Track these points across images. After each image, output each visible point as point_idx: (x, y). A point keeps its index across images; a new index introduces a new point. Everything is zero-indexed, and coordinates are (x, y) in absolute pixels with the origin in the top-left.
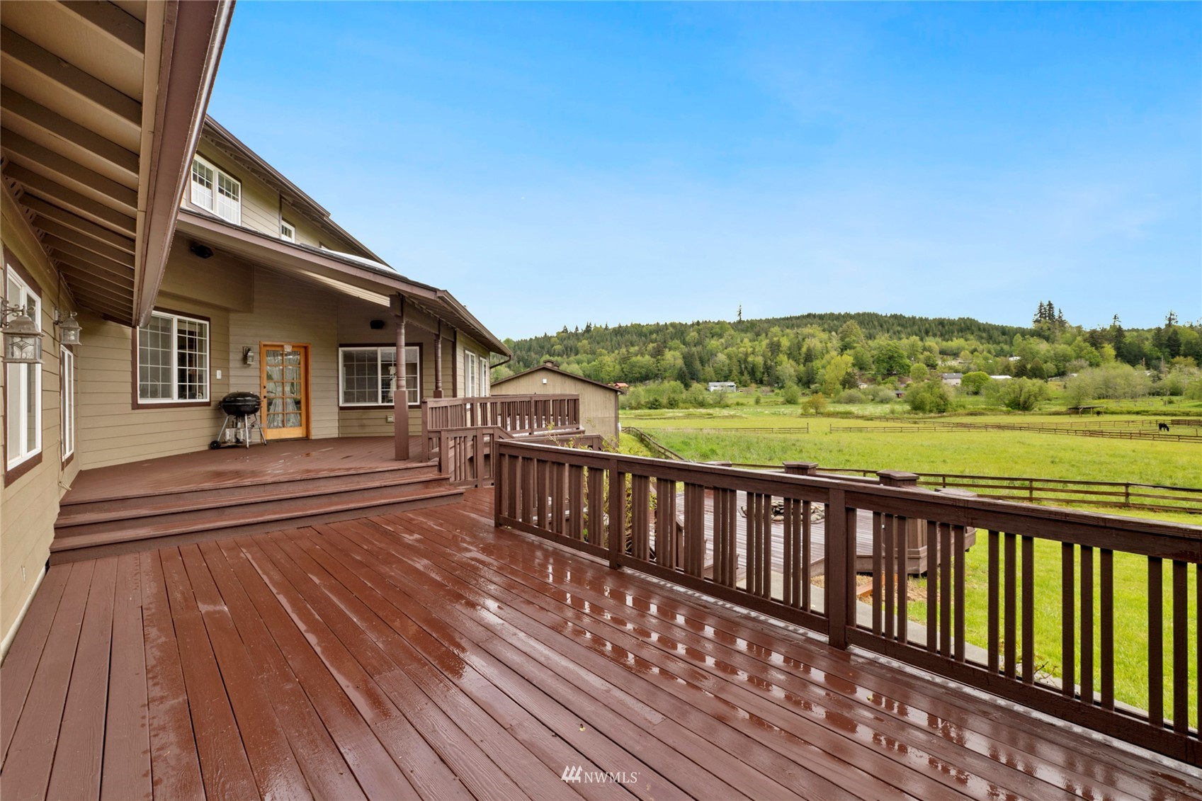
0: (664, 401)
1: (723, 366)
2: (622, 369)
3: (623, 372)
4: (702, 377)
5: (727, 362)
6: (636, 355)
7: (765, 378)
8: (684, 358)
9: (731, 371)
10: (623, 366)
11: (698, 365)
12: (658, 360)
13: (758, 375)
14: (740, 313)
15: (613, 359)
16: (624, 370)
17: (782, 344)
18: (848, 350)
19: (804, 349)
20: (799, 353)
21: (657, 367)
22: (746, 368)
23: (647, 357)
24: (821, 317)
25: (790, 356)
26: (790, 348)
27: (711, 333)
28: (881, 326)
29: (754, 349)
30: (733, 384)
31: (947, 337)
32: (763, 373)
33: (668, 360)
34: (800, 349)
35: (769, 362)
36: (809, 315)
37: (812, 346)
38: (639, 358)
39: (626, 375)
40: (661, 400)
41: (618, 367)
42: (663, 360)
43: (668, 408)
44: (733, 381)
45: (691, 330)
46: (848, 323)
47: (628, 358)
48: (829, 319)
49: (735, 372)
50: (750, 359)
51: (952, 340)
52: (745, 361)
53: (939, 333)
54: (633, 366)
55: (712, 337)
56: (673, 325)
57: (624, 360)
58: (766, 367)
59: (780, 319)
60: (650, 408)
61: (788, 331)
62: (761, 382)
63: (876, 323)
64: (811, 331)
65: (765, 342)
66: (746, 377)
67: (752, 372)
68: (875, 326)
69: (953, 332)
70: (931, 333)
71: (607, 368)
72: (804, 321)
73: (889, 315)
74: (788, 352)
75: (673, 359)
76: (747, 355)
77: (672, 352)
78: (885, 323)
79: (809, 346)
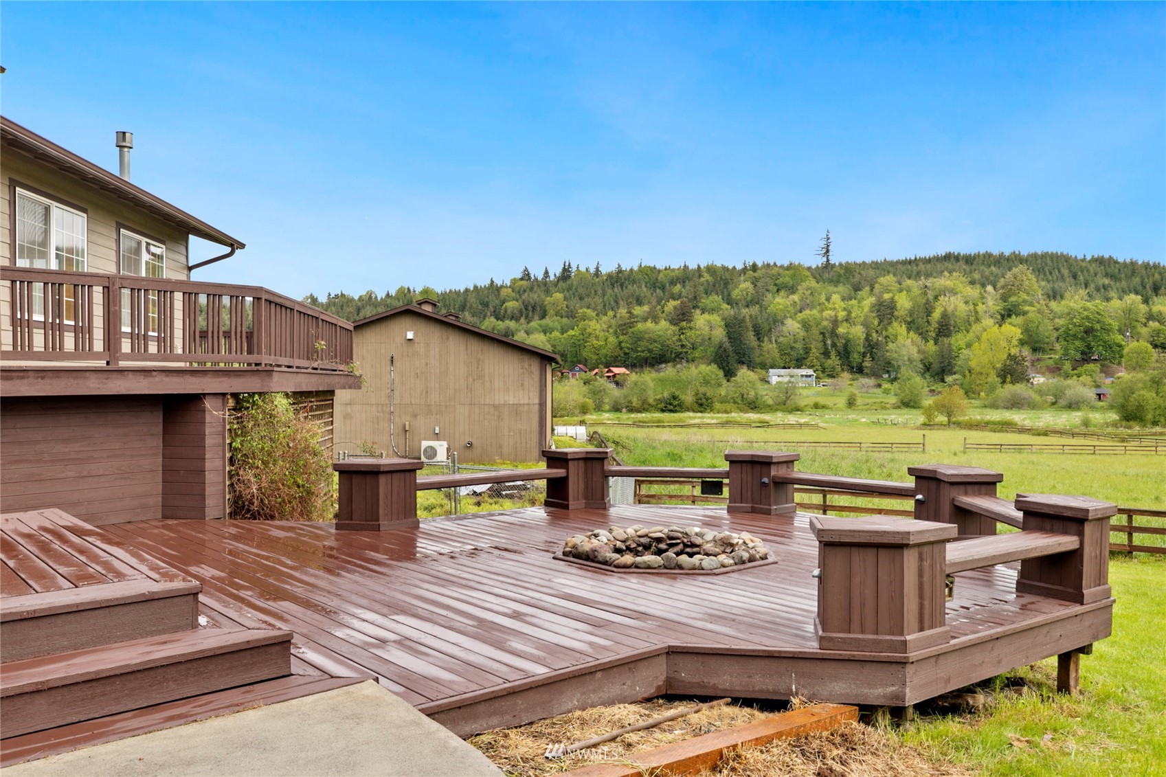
0: (688, 398)
1: (795, 342)
2: (620, 343)
3: (621, 349)
4: (758, 360)
5: (802, 334)
6: (645, 320)
7: (867, 363)
8: (727, 325)
9: (807, 350)
10: (622, 338)
11: (751, 338)
12: (681, 329)
13: (855, 358)
14: (828, 251)
15: (605, 326)
16: (623, 345)
17: (898, 306)
18: (1014, 317)
19: (936, 315)
20: (928, 322)
21: (680, 340)
22: (834, 345)
23: (664, 324)
24: (969, 260)
25: (911, 325)
26: (911, 313)
27: (776, 285)
28: (1075, 277)
29: (850, 312)
30: (810, 372)
32: (864, 355)
33: (700, 329)
34: (929, 313)
35: (874, 335)
36: (948, 257)
37: (950, 309)
38: (650, 324)
39: (625, 354)
40: (682, 397)
41: (612, 339)
42: (690, 328)
43: (694, 411)
44: (810, 367)
45: (742, 278)
46: (1015, 270)
47: (631, 325)
48: (983, 264)
49: (815, 352)
50: (841, 330)
52: (833, 333)
54: (638, 338)
55: (778, 291)
56: (711, 270)
57: (624, 327)
58: (869, 345)
59: (898, 262)
60: (663, 411)
61: (909, 282)
62: (860, 370)
63: (1065, 272)
64: (949, 283)
65: (869, 301)
66: (834, 361)
67: (845, 353)
68: (1063, 276)
71: (595, 342)
72: (939, 266)
73: (1088, 258)
74: (909, 319)
75: (707, 328)
76: (835, 322)
77: (706, 316)
78: (1082, 272)
79: (945, 310)
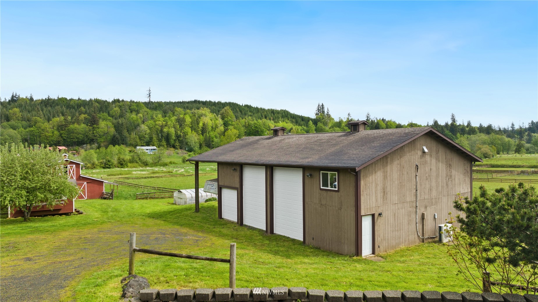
0: (115, 161)
1: (145, 135)
2: (61, 134)
3: (62, 137)
4: (129, 143)
5: (148, 131)
6: (73, 123)
7: (177, 144)
8: (115, 127)
9: (151, 138)
10: (62, 132)
11: (125, 133)
12: (93, 128)
13: (172, 142)
14: (150, 96)
15: (51, 126)
16: (63, 135)
17: (186, 120)
18: (230, 126)
19: (201, 124)
20: (198, 126)
21: (93, 133)
22: (162, 136)
23: (83, 125)
25: (193, 129)
26: (192, 123)
27: (130, 109)
28: (241, 112)
29: (167, 123)
30: (155, 147)
31: (276, 120)
32: (175, 140)
33: (103, 128)
34: (198, 124)
35: (179, 132)
36: (195, 101)
37: (206, 122)
38: (76, 125)
39: (64, 140)
40: (112, 161)
41: (56, 132)
42: (98, 128)
43: (118, 167)
44: (153, 145)
45: (114, 105)
46: (225, 108)
47: (66, 126)
48: (210, 105)
49: (155, 138)
50: (165, 130)
51: (279, 123)
52: (162, 131)
53: (272, 118)
54: (70, 132)
55: (131, 112)
56: (97, 101)
57: (60, 127)
58: (177, 136)
60: (104, 168)
61: (188, 111)
62: (174, 147)
63: (238, 110)
64: (203, 112)
65: (174, 118)
66: (164, 143)
67: (167, 138)
68: (237, 111)
69: (279, 118)
70: (268, 118)
71: (46, 134)
73: (244, 105)
74: (191, 126)
75: (106, 128)
76: (162, 127)
77: (105, 122)
78: (243, 110)
79: (204, 122)
